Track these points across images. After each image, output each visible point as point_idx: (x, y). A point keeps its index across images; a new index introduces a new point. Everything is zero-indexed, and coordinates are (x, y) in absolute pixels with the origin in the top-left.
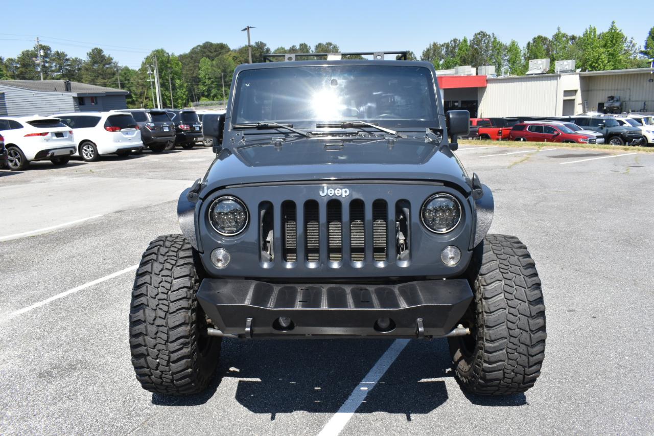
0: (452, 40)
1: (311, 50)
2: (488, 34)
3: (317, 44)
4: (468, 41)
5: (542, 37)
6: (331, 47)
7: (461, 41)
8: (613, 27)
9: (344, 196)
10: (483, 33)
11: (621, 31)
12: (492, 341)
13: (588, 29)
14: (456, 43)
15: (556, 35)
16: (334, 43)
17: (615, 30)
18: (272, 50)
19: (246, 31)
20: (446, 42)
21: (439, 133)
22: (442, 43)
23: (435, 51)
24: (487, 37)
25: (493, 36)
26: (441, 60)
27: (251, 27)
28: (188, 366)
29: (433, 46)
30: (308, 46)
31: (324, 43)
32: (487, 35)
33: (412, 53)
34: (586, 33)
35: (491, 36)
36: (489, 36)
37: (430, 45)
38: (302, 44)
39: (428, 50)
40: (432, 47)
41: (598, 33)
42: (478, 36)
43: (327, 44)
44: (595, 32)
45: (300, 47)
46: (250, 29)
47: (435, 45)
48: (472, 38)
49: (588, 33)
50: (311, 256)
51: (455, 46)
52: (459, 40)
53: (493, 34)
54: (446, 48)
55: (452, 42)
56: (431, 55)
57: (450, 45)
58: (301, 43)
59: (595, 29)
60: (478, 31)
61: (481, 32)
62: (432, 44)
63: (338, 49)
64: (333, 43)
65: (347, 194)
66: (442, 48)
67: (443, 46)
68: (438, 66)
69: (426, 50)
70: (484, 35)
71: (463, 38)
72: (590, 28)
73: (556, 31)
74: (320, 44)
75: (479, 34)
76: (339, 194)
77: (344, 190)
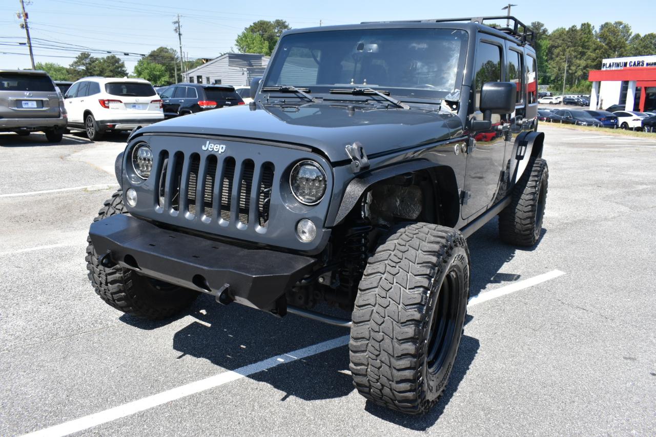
1: (594, 30)
3: (603, 23)
6: (621, 26)
9: (220, 152)
12: (356, 339)
16: (625, 22)
18: (550, 32)
19: (507, 10)
27: (512, 5)
28: (120, 289)
30: (592, 26)
31: (613, 23)
38: (585, 24)
43: (616, 23)
45: (582, 27)
46: (511, 7)
50: (190, 206)
58: (583, 23)
65: (223, 151)
74: (607, 24)
76: (217, 150)
77: (222, 146)
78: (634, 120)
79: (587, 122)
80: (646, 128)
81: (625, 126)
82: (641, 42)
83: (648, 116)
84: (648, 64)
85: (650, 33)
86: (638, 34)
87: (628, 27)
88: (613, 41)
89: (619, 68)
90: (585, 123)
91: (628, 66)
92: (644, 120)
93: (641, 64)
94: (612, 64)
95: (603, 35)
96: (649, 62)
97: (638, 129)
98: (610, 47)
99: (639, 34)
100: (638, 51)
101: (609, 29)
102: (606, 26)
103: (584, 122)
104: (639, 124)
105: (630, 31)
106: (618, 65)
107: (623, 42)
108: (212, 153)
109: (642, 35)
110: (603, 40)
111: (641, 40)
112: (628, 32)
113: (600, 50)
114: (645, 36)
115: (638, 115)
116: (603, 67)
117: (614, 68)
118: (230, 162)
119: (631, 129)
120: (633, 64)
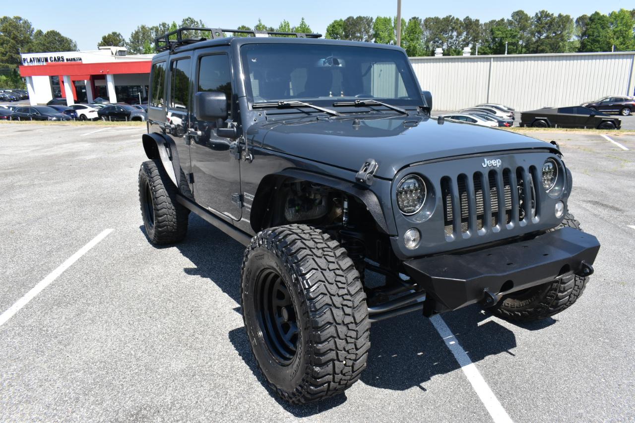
0: (161, 24)
2: (196, 20)
4: (178, 26)
5: (245, 27)
6: (21, 22)
7: (170, 26)
8: (303, 23)
9: (498, 166)
10: (191, 19)
11: (309, 26)
13: (283, 23)
14: (165, 27)
15: (258, 26)
17: (305, 26)
20: (155, 26)
21: (426, 111)
22: (150, 27)
23: (144, 34)
24: (196, 23)
25: (201, 23)
26: (151, 43)
29: (142, 28)
31: (12, 17)
32: (195, 22)
33: (119, 34)
34: (282, 27)
35: (199, 23)
36: (197, 22)
37: (138, 27)
39: (137, 33)
40: (140, 30)
41: (291, 27)
42: (187, 22)
43: (15, 18)
44: (288, 26)
47: (143, 27)
48: (181, 23)
49: (284, 26)
51: (164, 30)
52: (168, 25)
53: (200, 21)
54: (155, 32)
55: (161, 26)
56: (140, 38)
57: (160, 29)
59: (288, 23)
60: (187, 17)
61: (189, 18)
62: (140, 26)
63: (31, 25)
64: (22, 18)
65: (500, 164)
66: (152, 31)
67: (152, 29)
68: (149, 49)
69: (134, 32)
70: (192, 21)
71: (172, 23)
72: (285, 22)
73: (258, 23)
75: (187, 20)
76: (496, 165)
77: (497, 160)
78: (90, 112)
79: (56, 117)
80: (103, 118)
81: (83, 117)
82: (46, 38)
83: (101, 107)
84: (67, 60)
85: (51, 30)
86: (40, 31)
87: (28, 23)
88: (19, 36)
89: (41, 64)
90: (55, 118)
91: (49, 61)
92: (99, 110)
93: (61, 59)
94: (32, 59)
95: (7, 30)
96: (68, 58)
97: (95, 119)
98: (17, 41)
99: (42, 30)
100: (46, 47)
101: (10, 23)
102: (6, 20)
103: (53, 117)
104: (96, 115)
105: (32, 27)
106: (39, 60)
107: (29, 38)
108: (492, 168)
109: (45, 32)
110: (7, 34)
111: (45, 36)
112: (30, 28)
113: (7, 44)
114: (48, 32)
115: (93, 107)
116: (24, 62)
117: (36, 64)
118: (506, 172)
119: (90, 120)
120: (53, 59)
